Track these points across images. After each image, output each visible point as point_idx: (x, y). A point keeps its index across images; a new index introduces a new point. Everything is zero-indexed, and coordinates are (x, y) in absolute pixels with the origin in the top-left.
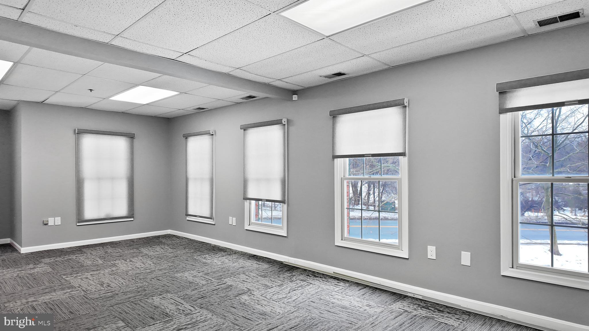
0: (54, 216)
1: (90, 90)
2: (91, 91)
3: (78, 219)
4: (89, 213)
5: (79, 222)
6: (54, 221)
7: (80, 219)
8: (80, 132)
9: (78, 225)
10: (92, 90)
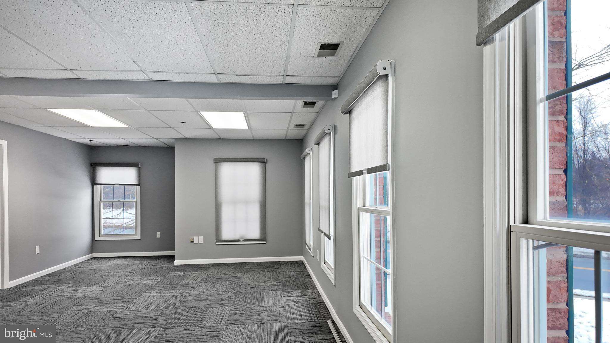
0: (199, 235)
1: (182, 122)
2: (183, 124)
3: (216, 239)
4: (227, 233)
5: (217, 242)
6: (199, 239)
7: (218, 239)
8: (217, 161)
9: (217, 245)
10: (184, 122)
